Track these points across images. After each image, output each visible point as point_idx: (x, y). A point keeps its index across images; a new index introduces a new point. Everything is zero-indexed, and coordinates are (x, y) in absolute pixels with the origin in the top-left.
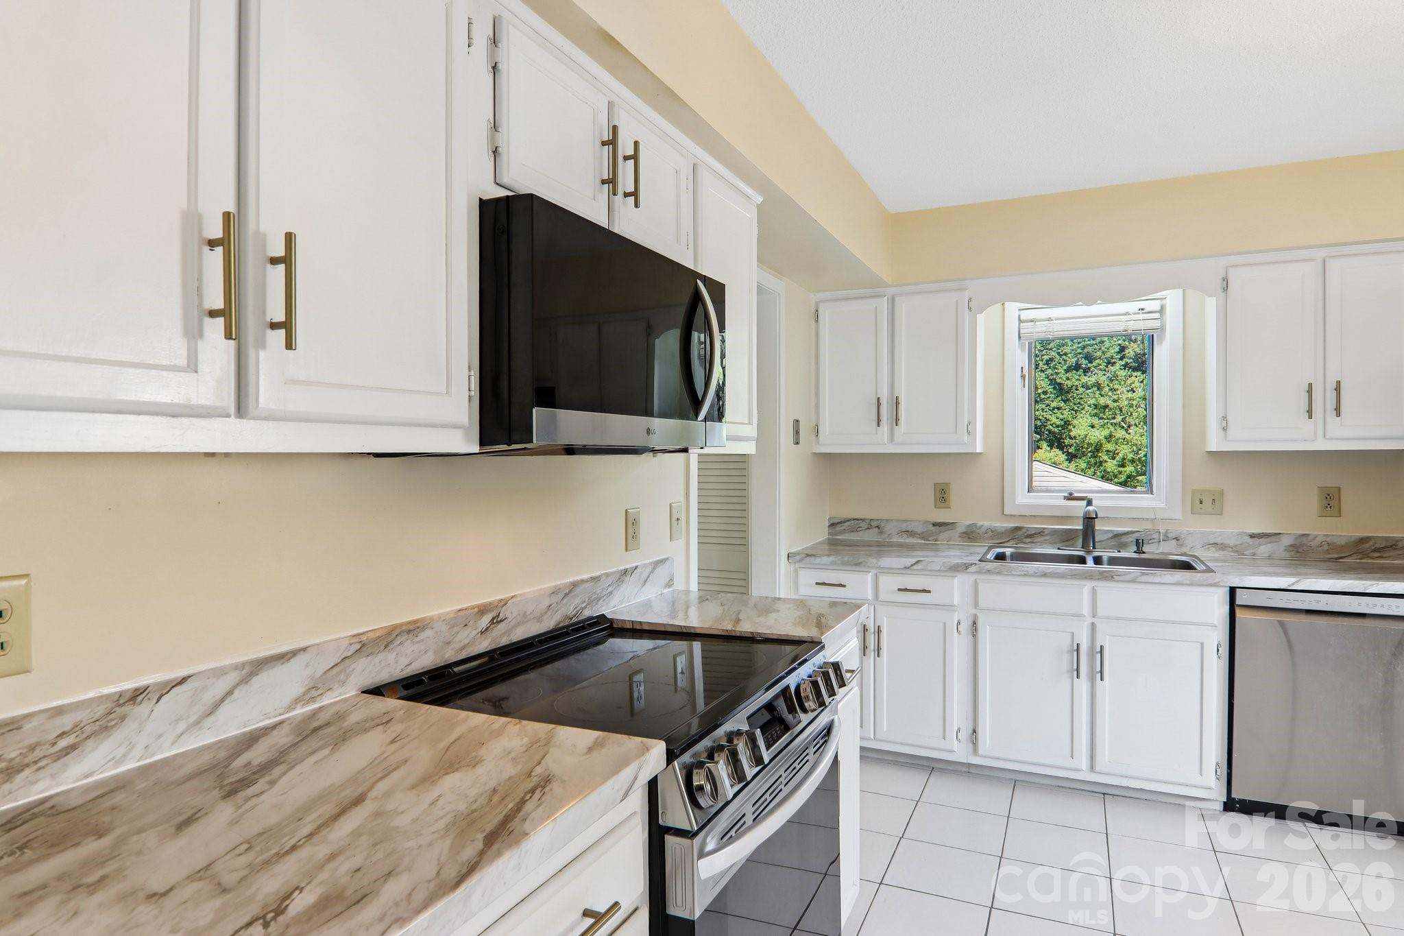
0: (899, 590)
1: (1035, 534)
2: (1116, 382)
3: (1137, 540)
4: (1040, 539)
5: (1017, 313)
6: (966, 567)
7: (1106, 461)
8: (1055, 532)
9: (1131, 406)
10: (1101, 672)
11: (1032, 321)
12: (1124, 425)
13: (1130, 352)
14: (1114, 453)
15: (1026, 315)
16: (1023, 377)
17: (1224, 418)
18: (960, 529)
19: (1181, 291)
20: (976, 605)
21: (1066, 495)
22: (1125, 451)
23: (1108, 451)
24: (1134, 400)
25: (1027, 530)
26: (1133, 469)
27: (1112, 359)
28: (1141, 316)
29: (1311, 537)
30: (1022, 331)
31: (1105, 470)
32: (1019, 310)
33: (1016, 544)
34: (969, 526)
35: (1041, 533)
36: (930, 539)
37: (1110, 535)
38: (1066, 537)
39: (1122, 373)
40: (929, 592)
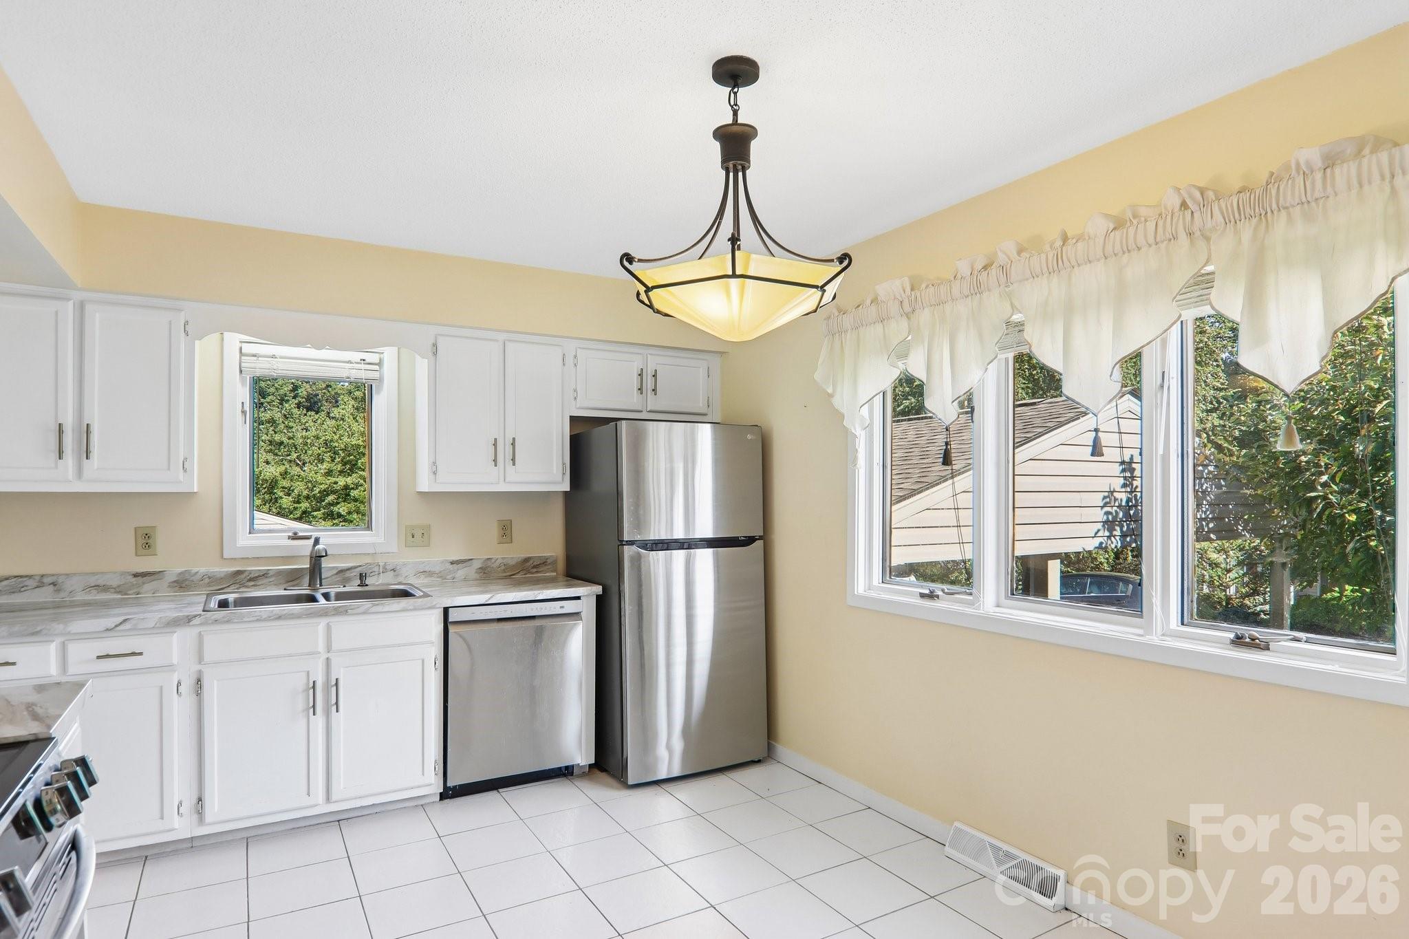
0: (99, 657)
1: (259, 576)
2: (291, 420)
3: (361, 575)
4: (265, 581)
5: (238, 345)
6: (189, 619)
7: (282, 498)
8: (280, 572)
9: (306, 444)
10: (337, 703)
11: (254, 356)
12: (299, 462)
13: (302, 392)
14: (289, 490)
15: (247, 349)
16: (244, 412)
17: (434, 463)
18: (171, 578)
19: (395, 349)
20: (200, 660)
21: (291, 534)
22: (300, 487)
23: (283, 488)
24: (308, 438)
25: (250, 573)
26: (308, 505)
27: (286, 396)
28: (363, 366)
29: (493, 561)
30: (243, 365)
31: (280, 507)
32: (241, 342)
33: (238, 589)
34: (180, 574)
35: (265, 575)
36: (129, 592)
37: (335, 572)
38: (292, 577)
39: (295, 411)
40: (141, 654)
